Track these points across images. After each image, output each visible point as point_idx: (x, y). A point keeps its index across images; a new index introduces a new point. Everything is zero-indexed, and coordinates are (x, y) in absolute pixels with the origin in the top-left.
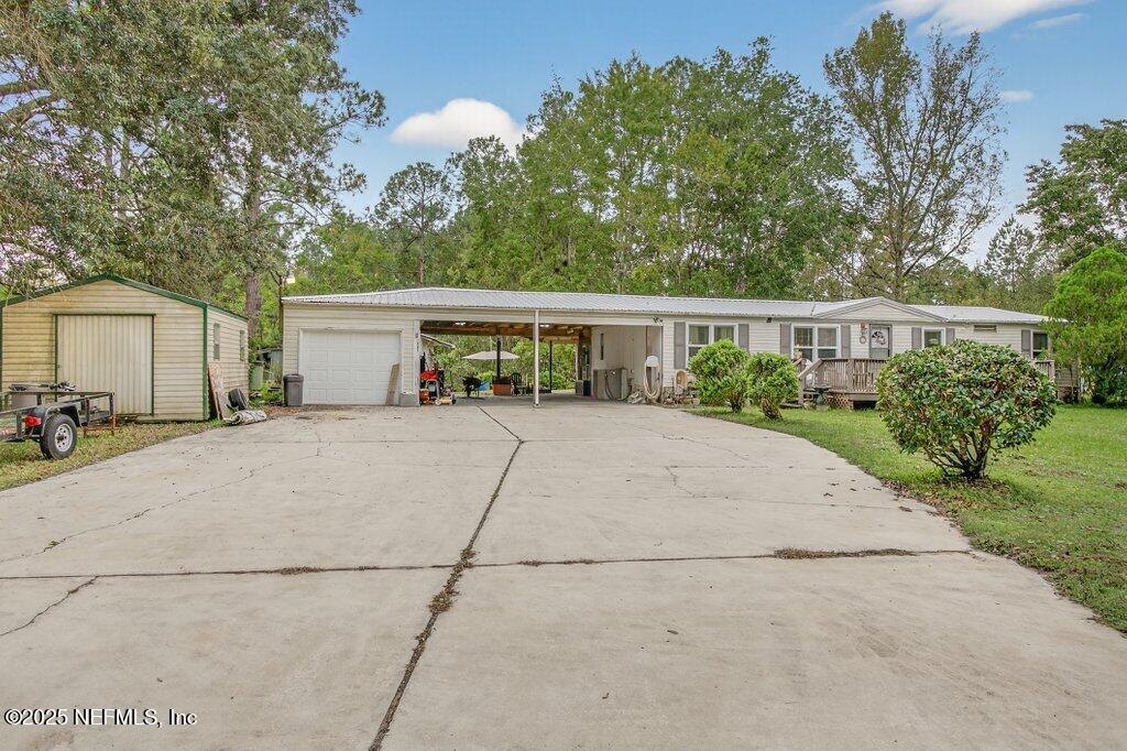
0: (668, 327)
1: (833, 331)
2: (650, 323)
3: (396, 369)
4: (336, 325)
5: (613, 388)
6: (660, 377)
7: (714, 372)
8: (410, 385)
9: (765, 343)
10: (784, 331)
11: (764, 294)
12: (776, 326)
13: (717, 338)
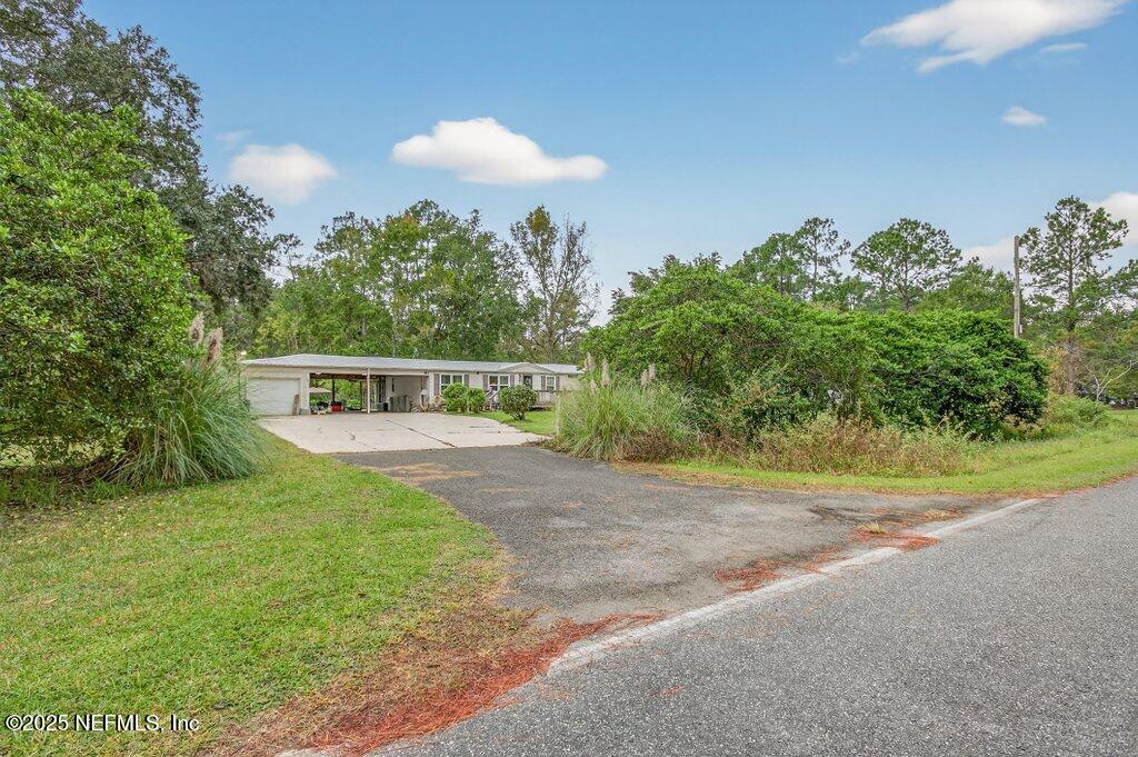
0: (431, 375)
1: (507, 378)
2: (423, 374)
3: (297, 397)
4: (265, 375)
5: (402, 406)
6: (428, 398)
7: (454, 396)
8: (305, 404)
9: (477, 384)
10: (485, 378)
11: (478, 358)
12: (481, 375)
13: (454, 381)
